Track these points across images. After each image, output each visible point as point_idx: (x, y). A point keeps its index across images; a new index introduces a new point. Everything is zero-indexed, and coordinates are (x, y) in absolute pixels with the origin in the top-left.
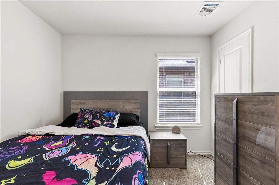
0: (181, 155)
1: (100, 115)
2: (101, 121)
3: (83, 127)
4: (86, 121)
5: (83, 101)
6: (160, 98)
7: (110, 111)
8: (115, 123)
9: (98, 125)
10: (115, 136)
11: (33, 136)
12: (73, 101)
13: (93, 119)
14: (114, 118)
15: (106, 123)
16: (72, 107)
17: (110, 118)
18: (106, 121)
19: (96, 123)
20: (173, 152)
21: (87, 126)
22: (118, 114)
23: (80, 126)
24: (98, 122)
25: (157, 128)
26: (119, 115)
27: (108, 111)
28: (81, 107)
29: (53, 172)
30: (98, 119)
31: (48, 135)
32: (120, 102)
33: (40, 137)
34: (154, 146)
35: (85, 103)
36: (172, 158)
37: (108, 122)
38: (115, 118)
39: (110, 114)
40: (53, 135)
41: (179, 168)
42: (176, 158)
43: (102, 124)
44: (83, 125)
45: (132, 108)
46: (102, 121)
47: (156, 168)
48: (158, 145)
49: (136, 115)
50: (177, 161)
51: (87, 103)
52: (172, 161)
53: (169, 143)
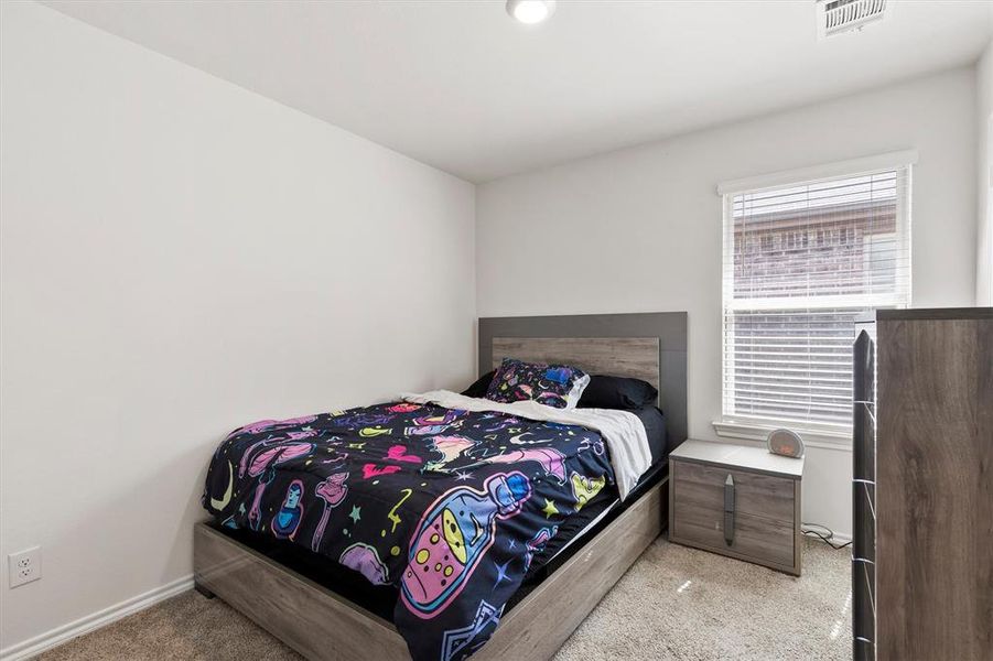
0: (776, 524)
1: (536, 374)
2: (534, 390)
3: (498, 399)
4: (504, 387)
5: (517, 341)
6: (737, 333)
7: (562, 366)
8: (572, 398)
9: (526, 397)
10: (544, 422)
11: (410, 404)
12: (496, 341)
13: (519, 383)
14: (570, 386)
15: (543, 394)
16: (494, 355)
17: (558, 384)
18: (546, 391)
19: (522, 393)
20: (744, 507)
21: (506, 397)
22: (581, 375)
23: (494, 396)
24: (528, 390)
25: (720, 433)
26: (584, 378)
27: (556, 367)
28: (505, 355)
29: (404, 448)
30: (529, 384)
31: (430, 404)
32: (602, 343)
33: (419, 407)
34: (681, 477)
35: (520, 346)
36: (741, 527)
37: (549, 394)
38: (572, 385)
39: (559, 373)
40: (437, 406)
41: (769, 568)
42: (758, 530)
43: (534, 397)
44: (498, 396)
45: (637, 364)
46: (536, 389)
47: (687, 546)
48: (695, 479)
49: (648, 385)
50: (763, 545)
51: (524, 346)
52: (742, 538)
53: (730, 476)
